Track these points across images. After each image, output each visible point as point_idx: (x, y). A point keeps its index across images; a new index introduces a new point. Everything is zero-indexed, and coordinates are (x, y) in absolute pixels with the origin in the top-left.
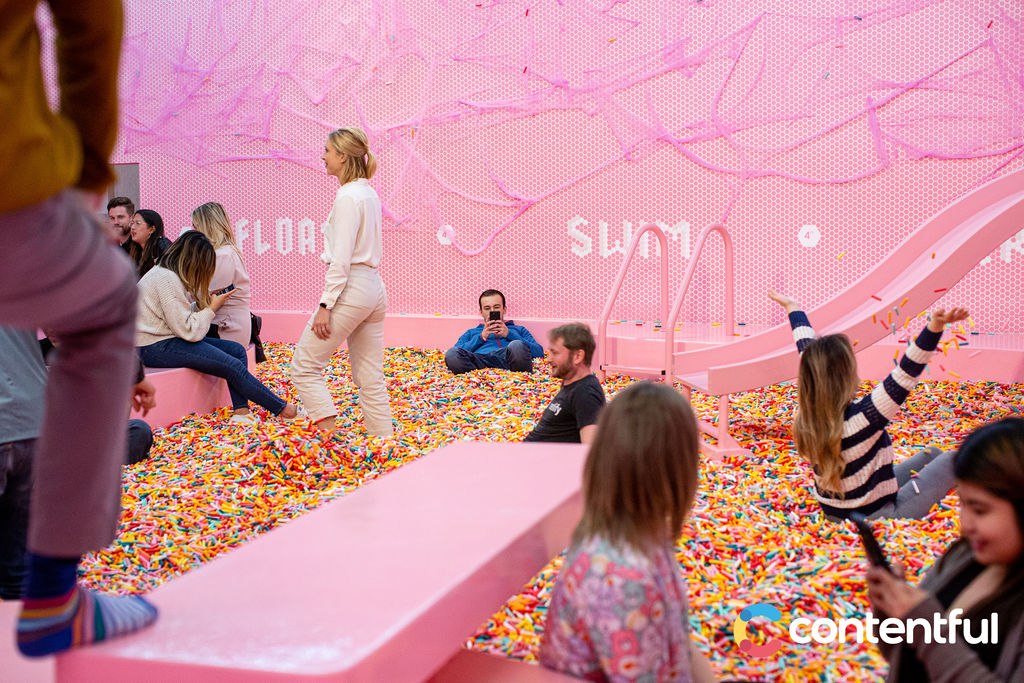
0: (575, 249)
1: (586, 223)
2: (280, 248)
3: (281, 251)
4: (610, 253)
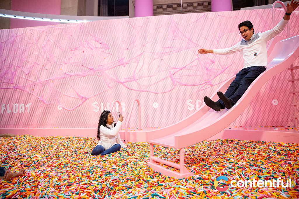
0: (94, 110)
1: (97, 103)
2: (14, 111)
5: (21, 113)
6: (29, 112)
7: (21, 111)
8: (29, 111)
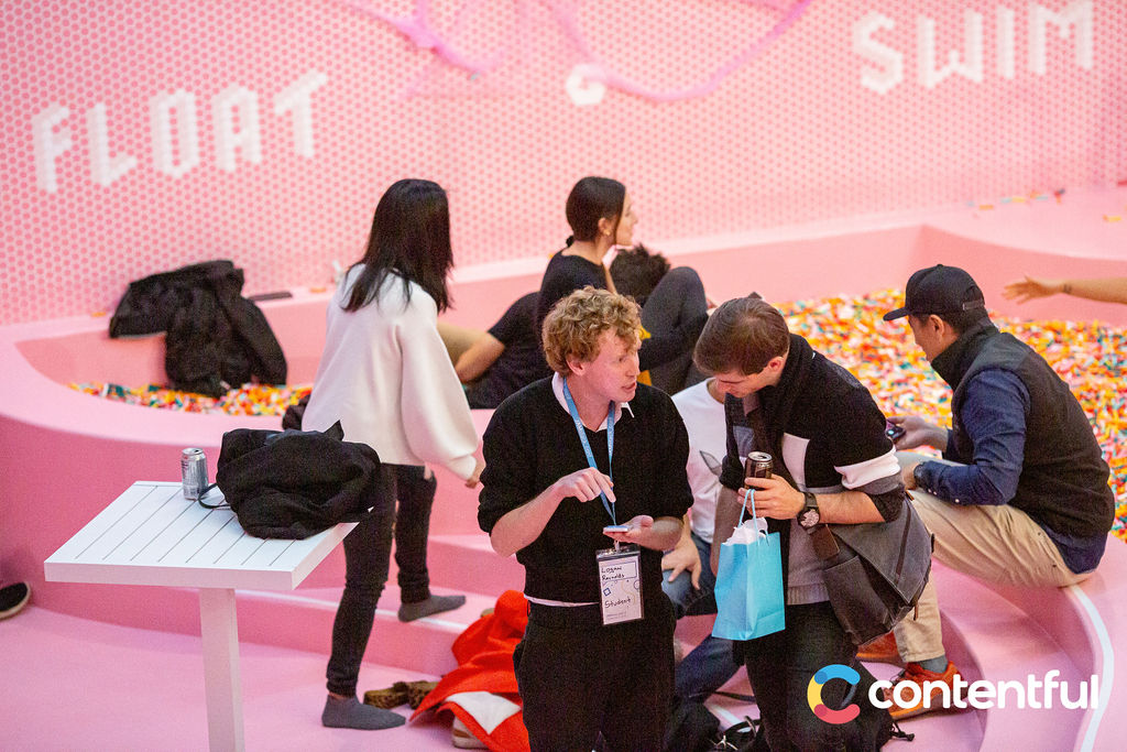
0: (869, 80)
1: (890, 24)
2: (164, 162)
3: (168, 169)
4: (939, 77)
5: (231, 167)
6: (309, 152)
7: (231, 156)
8: (305, 146)
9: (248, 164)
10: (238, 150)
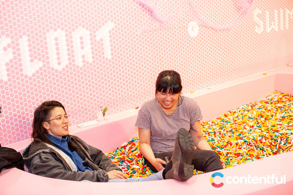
0: (257, 29)
3: (56, 67)
5: (81, 65)
7: (81, 59)
8: (108, 54)
9: (88, 63)
10: (83, 57)
